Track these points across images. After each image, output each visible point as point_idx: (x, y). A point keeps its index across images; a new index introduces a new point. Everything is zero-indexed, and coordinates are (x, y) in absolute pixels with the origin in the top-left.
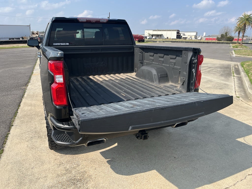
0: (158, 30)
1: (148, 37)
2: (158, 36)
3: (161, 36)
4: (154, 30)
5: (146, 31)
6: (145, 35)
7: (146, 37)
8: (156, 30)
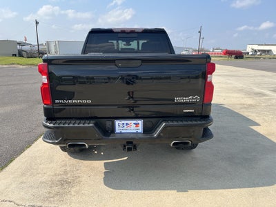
0: (265, 45)
1: (250, 53)
2: (264, 51)
3: (269, 51)
4: (259, 45)
5: (248, 46)
6: (248, 51)
7: (248, 53)
8: (262, 45)
